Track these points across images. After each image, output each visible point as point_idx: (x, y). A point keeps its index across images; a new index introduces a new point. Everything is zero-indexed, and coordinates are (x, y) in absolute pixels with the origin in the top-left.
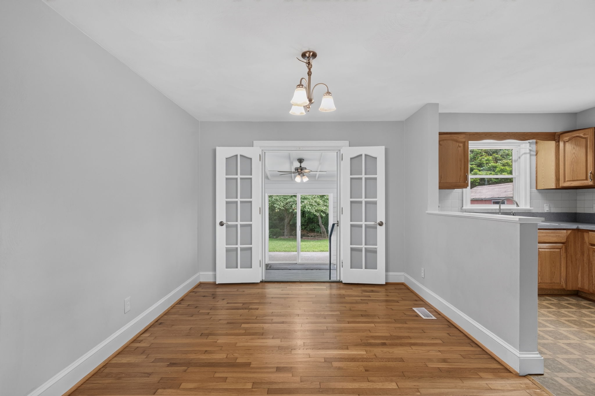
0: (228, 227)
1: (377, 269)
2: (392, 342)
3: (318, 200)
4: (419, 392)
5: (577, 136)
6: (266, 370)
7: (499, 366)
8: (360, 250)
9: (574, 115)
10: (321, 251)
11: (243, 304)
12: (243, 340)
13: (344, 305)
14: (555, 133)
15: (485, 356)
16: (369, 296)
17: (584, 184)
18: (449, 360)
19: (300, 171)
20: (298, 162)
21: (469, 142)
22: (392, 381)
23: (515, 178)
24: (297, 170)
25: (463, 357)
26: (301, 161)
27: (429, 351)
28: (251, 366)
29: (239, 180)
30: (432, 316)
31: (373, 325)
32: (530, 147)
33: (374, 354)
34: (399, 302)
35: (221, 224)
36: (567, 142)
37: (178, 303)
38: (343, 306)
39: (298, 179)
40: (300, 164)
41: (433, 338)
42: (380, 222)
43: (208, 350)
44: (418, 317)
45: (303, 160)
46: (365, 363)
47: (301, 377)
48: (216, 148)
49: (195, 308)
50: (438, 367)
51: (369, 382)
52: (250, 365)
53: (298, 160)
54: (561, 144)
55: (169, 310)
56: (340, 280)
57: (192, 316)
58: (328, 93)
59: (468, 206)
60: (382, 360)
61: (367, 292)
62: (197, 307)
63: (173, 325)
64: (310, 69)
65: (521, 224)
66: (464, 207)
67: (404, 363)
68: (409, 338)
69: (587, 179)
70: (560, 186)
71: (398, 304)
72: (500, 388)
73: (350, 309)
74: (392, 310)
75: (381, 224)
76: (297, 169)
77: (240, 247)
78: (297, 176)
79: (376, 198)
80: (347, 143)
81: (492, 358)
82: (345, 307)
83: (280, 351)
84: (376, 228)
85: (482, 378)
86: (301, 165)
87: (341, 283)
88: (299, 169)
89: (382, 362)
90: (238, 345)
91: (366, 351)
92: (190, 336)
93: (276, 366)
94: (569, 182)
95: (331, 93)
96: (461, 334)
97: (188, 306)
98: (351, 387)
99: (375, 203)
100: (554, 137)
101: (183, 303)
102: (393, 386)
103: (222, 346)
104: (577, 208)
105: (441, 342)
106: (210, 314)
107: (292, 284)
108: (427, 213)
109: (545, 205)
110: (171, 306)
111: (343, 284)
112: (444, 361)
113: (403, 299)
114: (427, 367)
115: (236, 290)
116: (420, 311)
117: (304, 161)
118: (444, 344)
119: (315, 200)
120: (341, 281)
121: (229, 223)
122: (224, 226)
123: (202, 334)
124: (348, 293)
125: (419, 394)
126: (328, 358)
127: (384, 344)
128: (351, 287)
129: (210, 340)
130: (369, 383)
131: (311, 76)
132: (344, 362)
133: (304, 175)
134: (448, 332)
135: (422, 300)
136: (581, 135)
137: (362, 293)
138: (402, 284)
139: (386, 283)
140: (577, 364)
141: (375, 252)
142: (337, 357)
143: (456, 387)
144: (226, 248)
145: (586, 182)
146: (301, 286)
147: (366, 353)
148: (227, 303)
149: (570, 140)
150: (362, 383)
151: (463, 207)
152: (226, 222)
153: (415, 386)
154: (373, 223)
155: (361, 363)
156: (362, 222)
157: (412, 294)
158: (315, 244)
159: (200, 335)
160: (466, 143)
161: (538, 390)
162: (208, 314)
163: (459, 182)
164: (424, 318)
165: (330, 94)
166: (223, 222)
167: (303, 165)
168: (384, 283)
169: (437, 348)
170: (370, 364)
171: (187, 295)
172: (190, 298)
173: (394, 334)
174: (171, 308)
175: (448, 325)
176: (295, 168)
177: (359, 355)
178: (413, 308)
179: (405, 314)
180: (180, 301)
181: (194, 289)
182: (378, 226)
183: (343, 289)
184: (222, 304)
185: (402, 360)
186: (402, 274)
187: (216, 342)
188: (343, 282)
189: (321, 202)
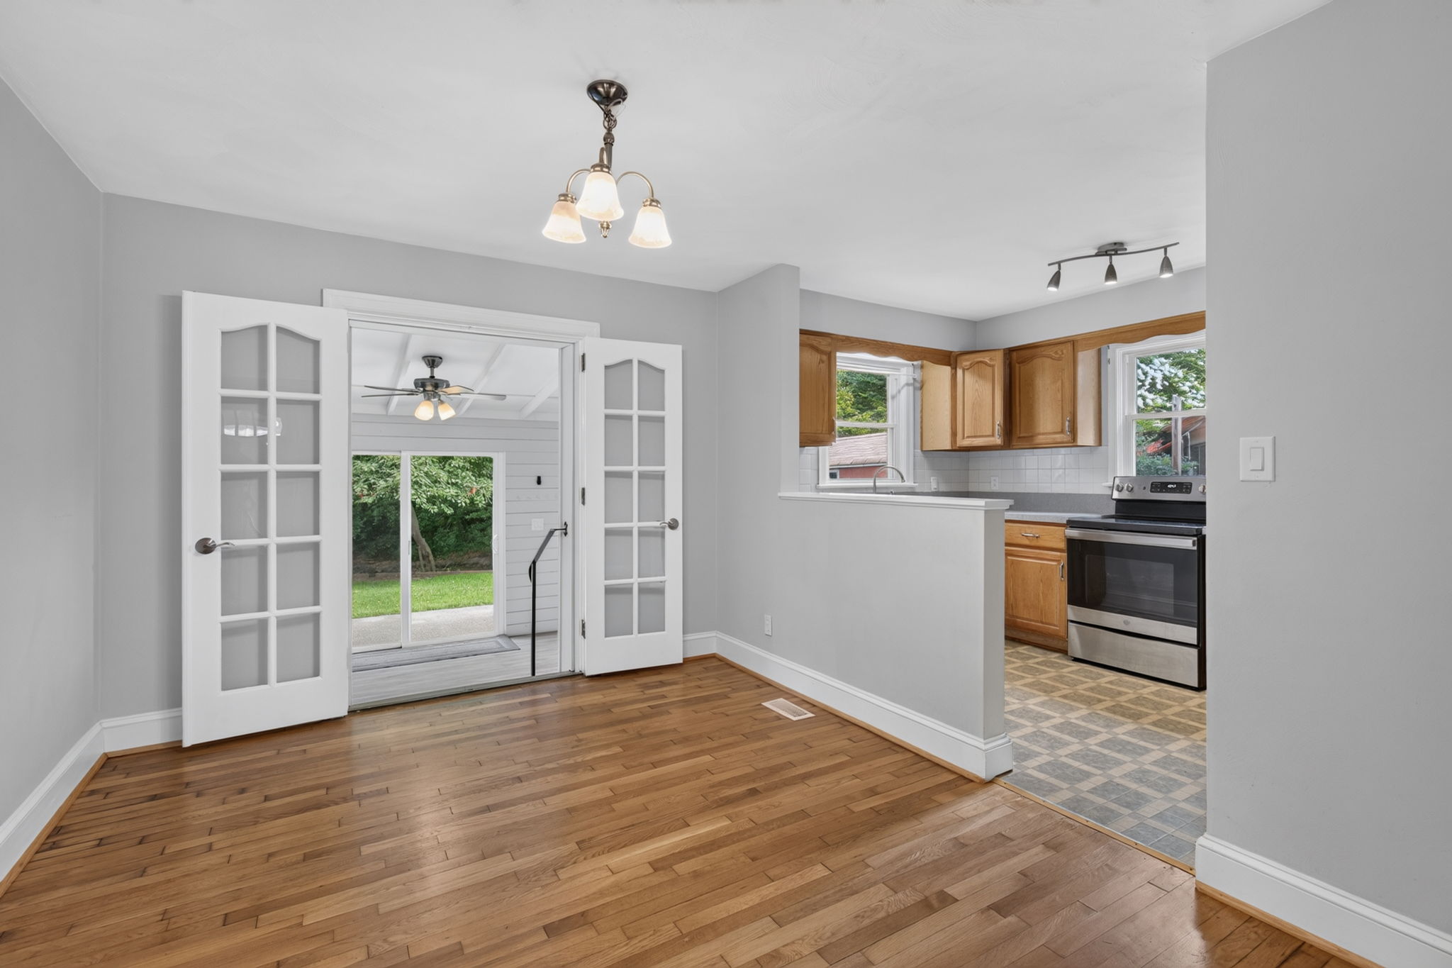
0: (228, 554)
1: (664, 630)
2: (767, 782)
3: (435, 470)
4: (870, 866)
5: (981, 362)
6: (520, 946)
7: (952, 777)
8: (627, 590)
9: (974, 325)
10: (450, 607)
11: (327, 789)
12: (392, 889)
13: (620, 727)
14: (951, 352)
15: (924, 764)
16: (663, 695)
17: (991, 444)
18: (879, 789)
19: (431, 387)
20: (425, 365)
21: (838, 354)
22: (812, 863)
23: (892, 429)
24: (423, 385)
25: (895, 776)
26: (433, 361)
27: (839, 781)
28: (466, 951)
29: (272, 407)
30: (806, 712)
31: (707, 758)
32: (914, 373)
33: (747, 819)
34: (729, 696)
35: (205, 547)
36: (967, 369)
37: (46, 847)
38: (619, 732)
39: (425, 411)
40: (429, 370)
41: (831, 755)
42: (671, 520)
43: (287, 959)
44: (780, 719)
45: (441, 358)
46: (742, 845)
47: (621, 927)
48: (182, 293)
49: (140, 843)
50: (871, 808)
51: (773, 881)
52: (462, 949)
53: (424, 358)
54: (960, 372)
55: (13, 878)
56: (574, 671)
57: (144, 872)
58: (654, 202)
59: (827, 482)
60: (771, 827)
61: (653, 687)
62: (144, 837)
63: (72, 927)
64: (609, 130)
65: (986, 512)
66: (821, 485)
67: (811, 818)
68: (791, 764)
69: (993, 435)
70: (958, 445)
71: (728, 701)
72: (975, 813)
73: (640, 735)
74: (727, 715)
75: (673, 525)
76: (421, 384)
77: (277, 617)
78: (422, 403)
79: (664, 465)
80: (596, 327)
81: (937, 766)
82: (624, 731)
83: (527, 884)
84: (663, 535)
85: (941, 804)
86: (432, 372)
87: (581, 677)
88: (428, 383)
89: (773, 829)
90: (382, 910)
91: (729, 817)
92: (177, 938)
93: (541, 923)
94: (970, 439)
95: (660, 203)
96: (869, 735)
97: (98, 845)
98: (747, 906)
99: (661, 477)
100: (948, 359)
101: (67, 842)
102: (819, 872)
103: (333, 931)
104: (970, 484)
105: (849, 758)
106: (215, 847)
107: (449, 702)
108: (780, 497)
109: (932, 478)
110: (19, 864)
111: (587, 679)
112: (873, 792)
113: (734, 689)
114: (854, 812)
115: (274, 752)
116: (777, 706)
117: (441, 363)
118: (854, 761)
119: (426, 470)
120: (577, 671)
121: (237, 543)
122: (217, 554)
123: (226, 920)
124: (613, 698)
125: (869, 870)
126: (657, 861)
127: (753, 792)
128: (611, 682)
129: (271, 925)
130: (773, 883)
131: (613, 147)
132: (698, 858)
133: (442, 402)
134: (848, 737)
135: (768, 684)
136: (987, 360)
137: (642, 692)
138: (713, 657)
139: (684, 659)
140: (1038, 742)
141: (659, 591)
142: (677, 851)
143: (916, 836)
144: (222, 623)
145: (992, 439)
146: (481, 703)
147: (730, 822)
148: (263, 798)
149: (971, 366)
150: (761, 888)
151: (818, 484)
152: (222, 539)
153: (856, 857)
154: (657, 524)
155: (735, 847)
156: (632, 521)
157: (742, 675)
158: (426, 589)
159: (220, 921)
160: (832, 355)
161: (1019, 799)
162: (210, 847)
163: (822, 433)
164: (795, 719)
165: (659, 205)
166: (209, 539)
167: (439, 373)
168: (681, 661)
169: (847, 772)
170: (753, 841)
171: (68, 810)
172: (92, 816)
173: (761, 765)
174: (21, 869)
175: (839, 723)
176: (416, 380)
177: (719, 830)
178: (763, 704)
179: (756, 719)
180: (48, 837)
181: (88, 784)
182: (668, 530)
183: (592, 690)
184: (247, 806)
185: (803, 814)
186: (713, 634)
187: (301, 924)
188: (587, 674)
189: (444, 476)
